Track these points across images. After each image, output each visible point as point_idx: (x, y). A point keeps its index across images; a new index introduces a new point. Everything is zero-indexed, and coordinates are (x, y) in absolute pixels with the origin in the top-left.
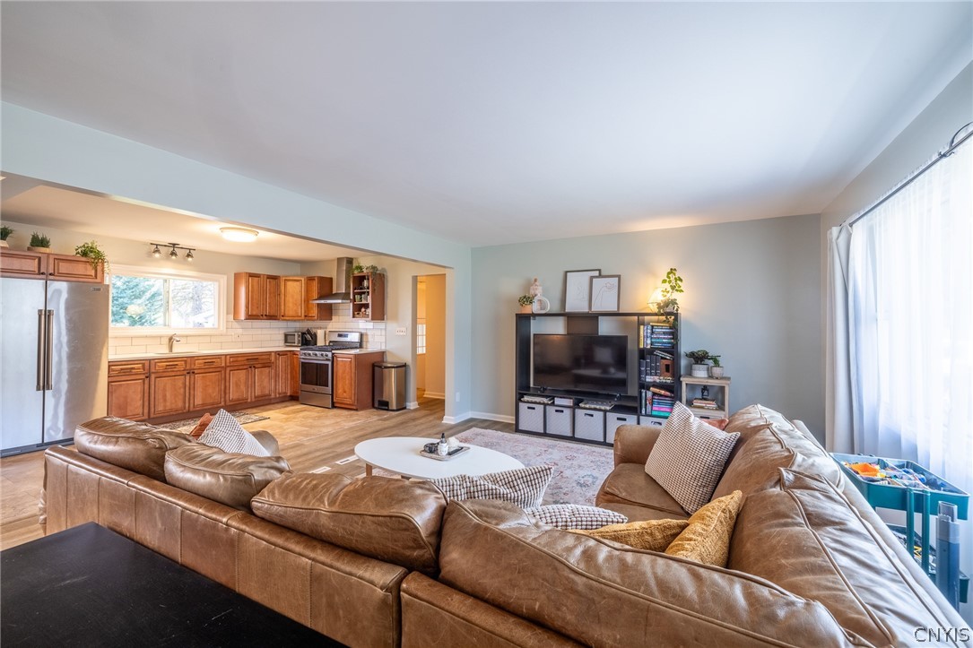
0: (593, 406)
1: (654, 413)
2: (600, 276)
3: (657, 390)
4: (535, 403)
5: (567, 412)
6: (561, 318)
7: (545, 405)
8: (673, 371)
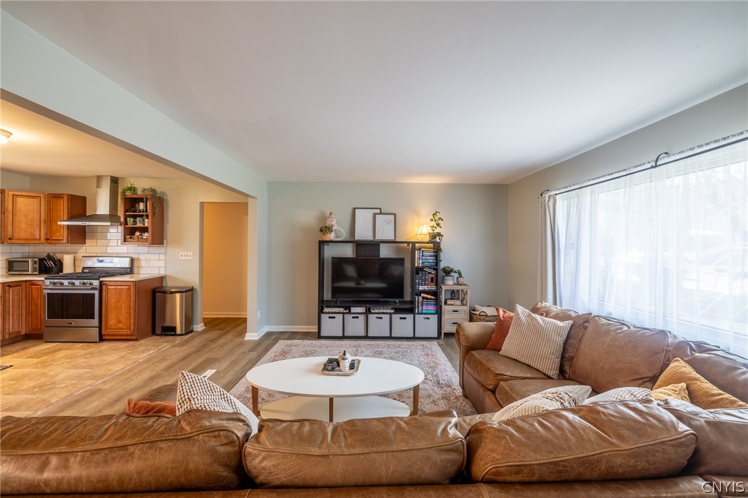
0: (381, 311)
1: (424, 311)
2: (381, 213)
3: (426, 296)
4: (336, 313)
5: (362, 317)
6: (350, 245)
7: (343, 313)
8: (436, 281)
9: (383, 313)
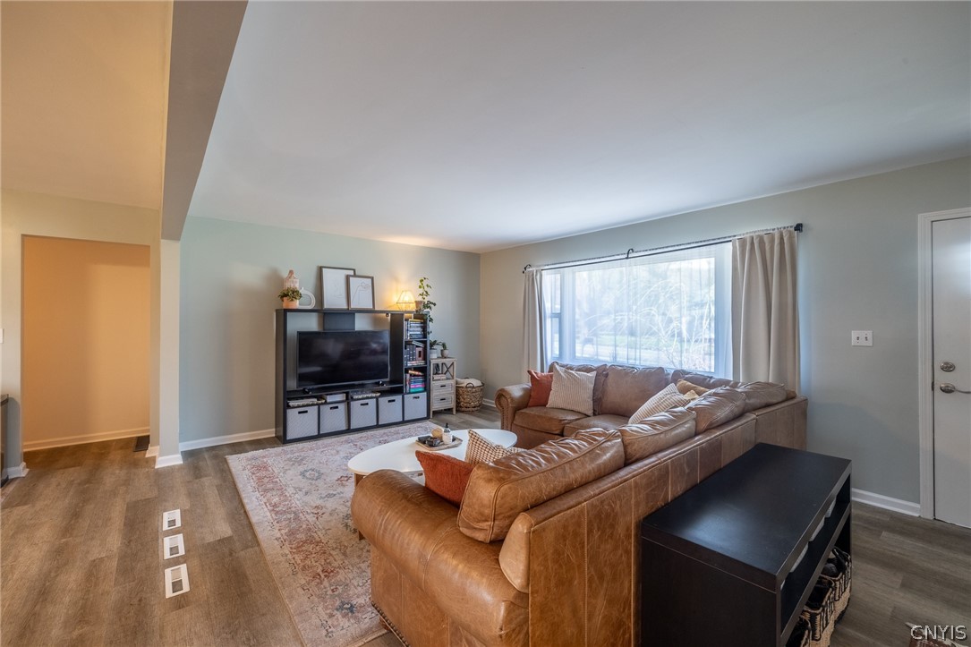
0: (365, 396)
1: (412, 390)
2: (355, 275)
3: (413, 372)
4: (307, 406)
5: (342, 407)
6: (315, 314)
7: (319, 405)
8: (424, 355)
9: (367, 398)
